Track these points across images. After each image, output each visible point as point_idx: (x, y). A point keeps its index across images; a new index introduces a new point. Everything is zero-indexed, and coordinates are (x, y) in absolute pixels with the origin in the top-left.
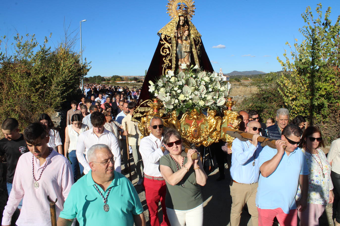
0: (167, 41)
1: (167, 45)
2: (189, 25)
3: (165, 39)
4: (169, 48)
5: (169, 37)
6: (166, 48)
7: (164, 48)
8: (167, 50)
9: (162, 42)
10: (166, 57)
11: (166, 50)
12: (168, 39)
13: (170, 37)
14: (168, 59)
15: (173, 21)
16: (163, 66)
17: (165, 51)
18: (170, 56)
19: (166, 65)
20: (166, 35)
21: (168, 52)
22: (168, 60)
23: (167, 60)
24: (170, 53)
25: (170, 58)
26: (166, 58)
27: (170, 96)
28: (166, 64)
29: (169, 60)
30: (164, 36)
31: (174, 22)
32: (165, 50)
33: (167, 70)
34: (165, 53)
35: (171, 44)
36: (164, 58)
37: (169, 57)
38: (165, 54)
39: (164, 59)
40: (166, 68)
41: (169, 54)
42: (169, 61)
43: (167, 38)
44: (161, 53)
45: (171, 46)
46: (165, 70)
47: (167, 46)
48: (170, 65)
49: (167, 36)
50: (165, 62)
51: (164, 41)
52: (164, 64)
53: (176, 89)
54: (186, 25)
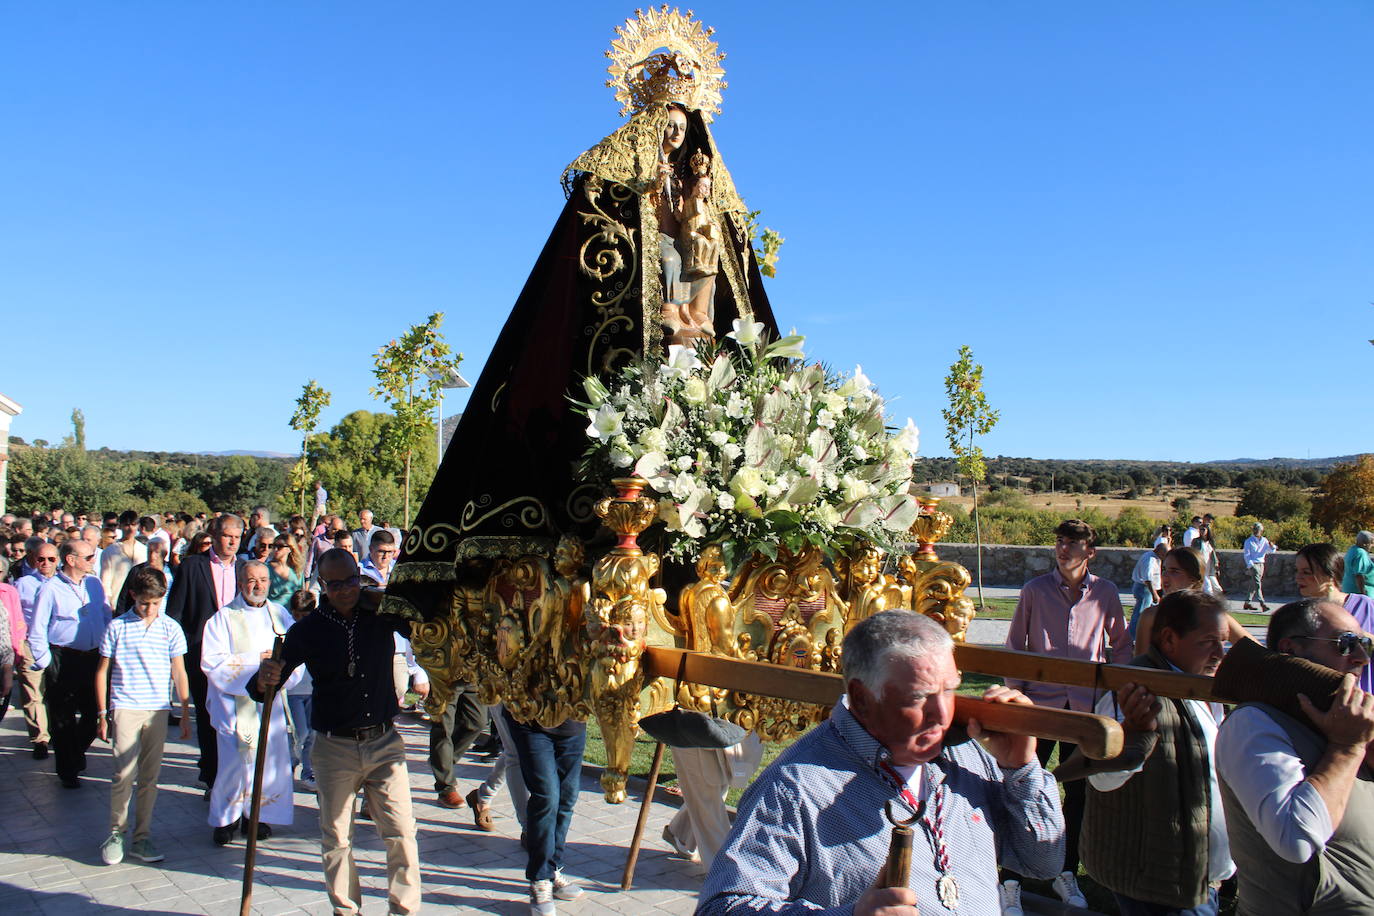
0: (614, 214)
1: (614, 230)
2: (708, 152)
4: (623, 246)
5: (626, 193)
6: (612, 247)
7: (599, 245)
8: (616, 254)
12: (620, 202)
13: (631, 195)
14: (619, 298)
16: (587, 331)
17: (605, 261)
18: (628, 286)
19: (610, 325)
20: (609, 185)
21: (619, 262)
22: (617, 305)
23: (613, 305)
24: (627, 271)
25: (628, 297)
26: (610, 293)
27: (693, 470)
28: (606, 323)
29: (625, 303)
30: (601, 187)
32: (602, 256)
33: (612, 355)
34: (605, 269)
35: (634, 229)
36: (599, 294)
37: (625, 290)
38: (603, 272)
39: (597, 299)
40: (606, 340)
41: (622, 275)
42: (622, 310)
43: (615, 197)
44: (584, 266)
45: (637, 237)
47: (616, 236)
48: (630, 327)
49: (612, 189)
50: (600, 311)
51: (597, 213)
52: (598, 324)
53: (719, 437)
54: (699, 150)
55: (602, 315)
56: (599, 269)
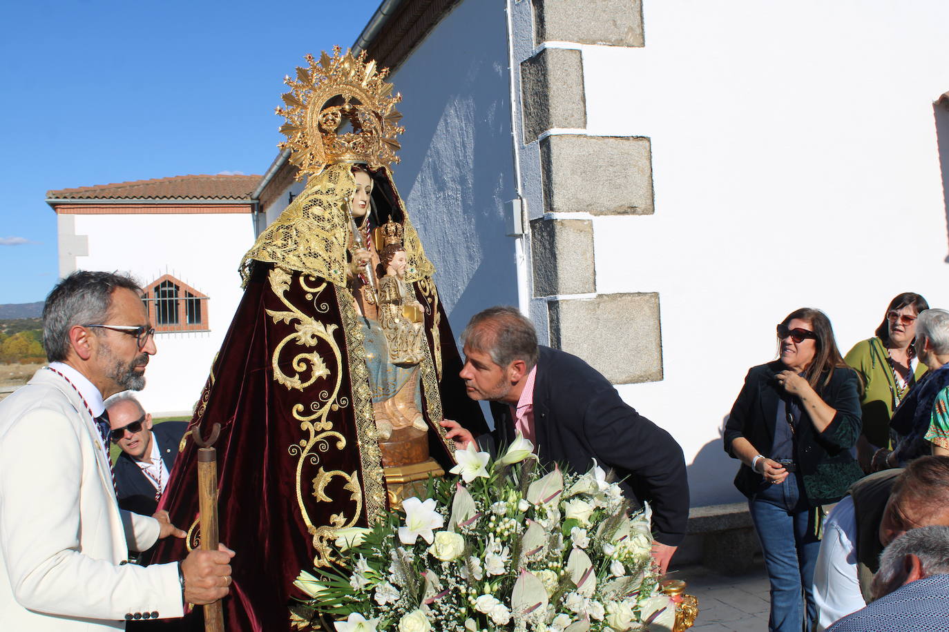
0: (308, 309)
1: (310, 329)
2: (399, 218)
3: (295, 294)
4: (322, 348)
5: (320, 281)
6: (310, 350)
7: (293, 349)
8: (315, 358)
9: (277, 316)
10: (310, 397)
11: (307, 361)
12: (314, 294)
13: (324, 285)
14: (325, 411)
15: (324, 198)
16: (292, 451)
17: (303, 367)
18: (335, 395)
19: (317, 444)
20: (296, 275)
21: (320, 370)
22: (324, 419)
23: (319, 419)
24: (332, 378)
25: (336, 407)
26: (314, 405)
28: (313, 440)
29: (332, 416)
30: (288, 278)
31: (330, 199)
33: (324, 478)
34: (305, 376)
35: (334, 327)
36: (300, 407)
37: (331, 400)
39: (299, 413)
40: (315, 460)
41: (327, 384)
42: (330, 425)
43: (306, 288)
44: (278, 375)
45: (339, 336)
46: (310, 473)
47: (313, 336)
48: (342, 444)
49: (301, 279)
50: (304, 427)
51: (289, 310)
52: (303, 442)
53: (487, 604)
54: (390, 217)
55: (308, 431)
56: (297, 376)
